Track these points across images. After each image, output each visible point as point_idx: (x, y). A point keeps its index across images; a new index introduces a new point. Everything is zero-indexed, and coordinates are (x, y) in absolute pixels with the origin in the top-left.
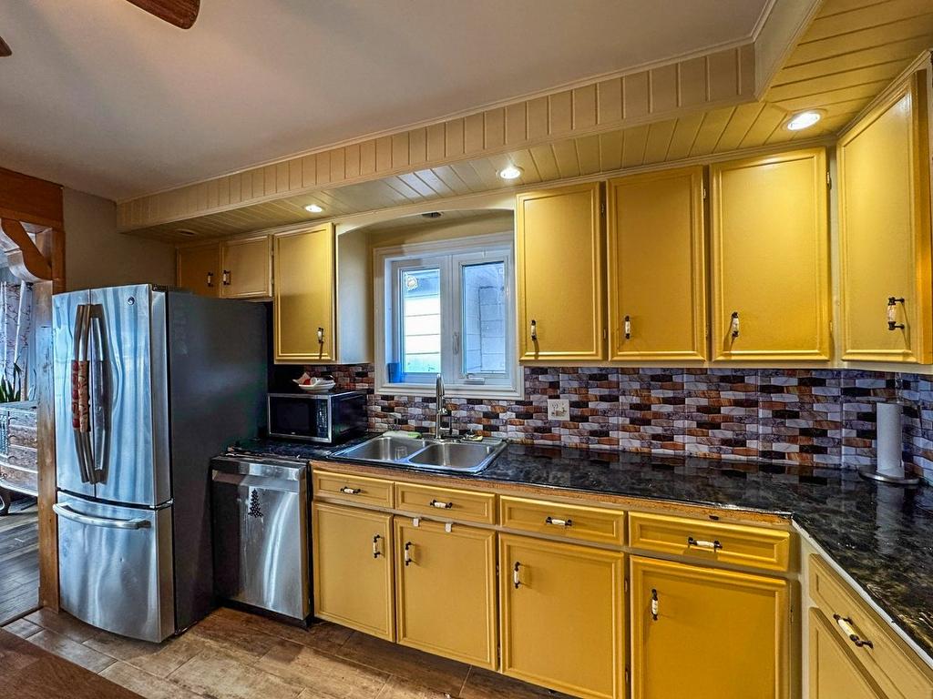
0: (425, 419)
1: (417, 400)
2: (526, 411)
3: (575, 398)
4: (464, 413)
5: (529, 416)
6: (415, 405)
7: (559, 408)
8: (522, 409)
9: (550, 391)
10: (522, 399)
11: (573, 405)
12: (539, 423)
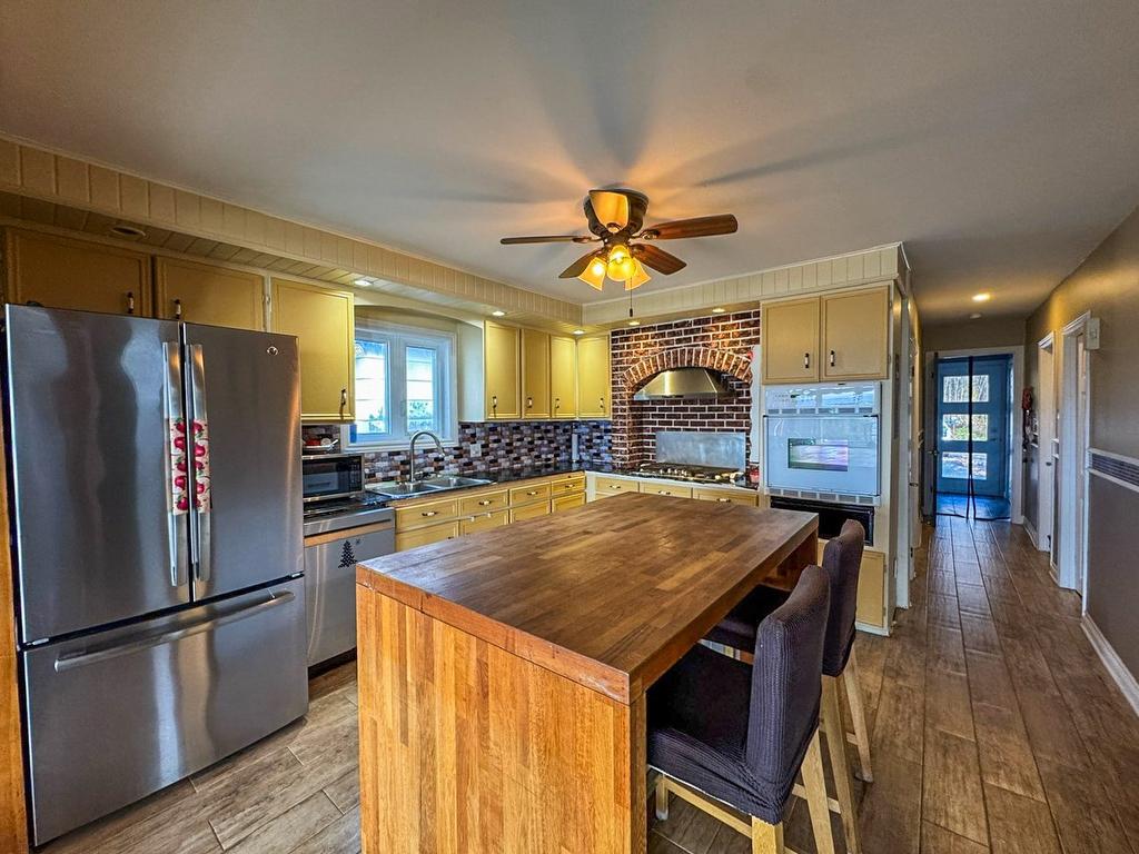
0: (391, 470)
1: (383, 455)
2: (460, 452)
3: (483, 442)
4: (421, 461)
5: (460, 456)
6: (383, 460)
7: (475, 450)
8: (457, 452)
9: (472, 440)
10: (457, 445)
11: (483, 446)
12: (466, 460)
